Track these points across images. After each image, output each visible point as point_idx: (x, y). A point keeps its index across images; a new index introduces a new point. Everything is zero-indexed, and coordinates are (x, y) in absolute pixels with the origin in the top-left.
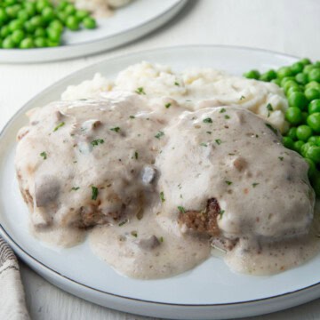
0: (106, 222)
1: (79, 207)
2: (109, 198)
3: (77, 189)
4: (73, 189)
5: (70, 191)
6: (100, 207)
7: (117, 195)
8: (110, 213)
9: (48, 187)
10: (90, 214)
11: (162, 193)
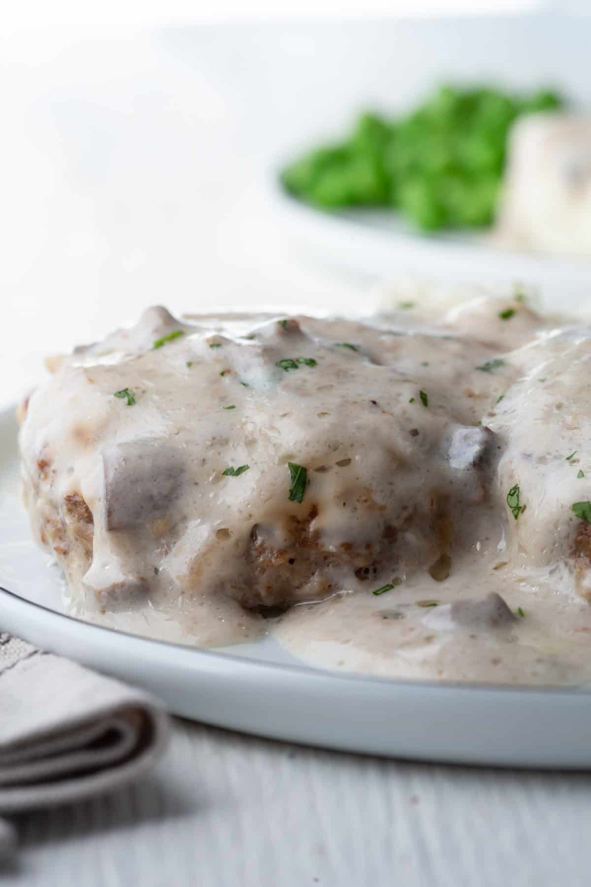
0: (329, 590)
1: (246, 526)
2: (346, 498)
3: (241, 470)
4: (229, 472)
5: (217, 479)
6: (313, 526)
7: (368, 490)
8: (348, 546)
9: (147, 464)
10: (282, 552)
11: (515, 491)
